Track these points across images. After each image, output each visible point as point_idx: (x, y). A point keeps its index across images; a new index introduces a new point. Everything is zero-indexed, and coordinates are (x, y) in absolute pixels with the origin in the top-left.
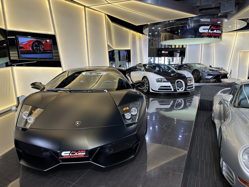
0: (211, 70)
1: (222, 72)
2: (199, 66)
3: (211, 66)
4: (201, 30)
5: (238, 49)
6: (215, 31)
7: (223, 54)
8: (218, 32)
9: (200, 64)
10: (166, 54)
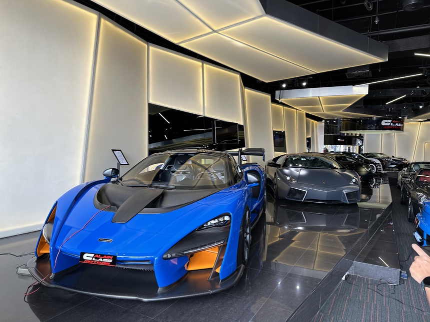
0: (394, 160)
1: (405, 162)
2: (382, 156)
3: (393, 157)
4: (384, 123)
5: (423, 140)
6: (397, 124)
7: (407, 144)
8: (400, 125)
9: (381, 154)
10: (342, 141)
